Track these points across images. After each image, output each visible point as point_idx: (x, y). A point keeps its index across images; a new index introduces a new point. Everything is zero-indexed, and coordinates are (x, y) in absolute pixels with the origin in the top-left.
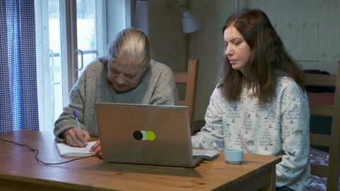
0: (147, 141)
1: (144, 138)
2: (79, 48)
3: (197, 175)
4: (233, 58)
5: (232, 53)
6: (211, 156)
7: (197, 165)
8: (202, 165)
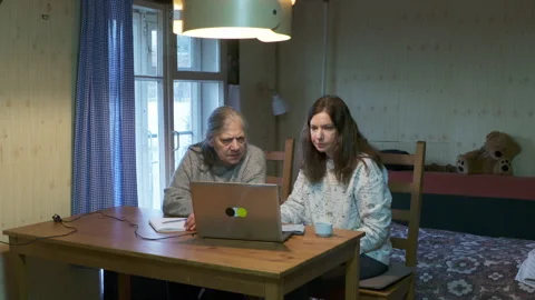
1: (236, 215)
2: (176, 129)
3: (286, 249)
7: (286, 240)
8: (290, 239)
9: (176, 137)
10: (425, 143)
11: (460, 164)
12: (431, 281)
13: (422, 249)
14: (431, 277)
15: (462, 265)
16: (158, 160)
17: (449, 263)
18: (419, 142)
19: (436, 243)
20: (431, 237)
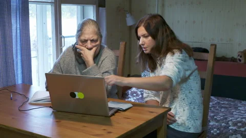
0: (79, 99)
1: (77, 97)
2: (63, 35)
4: (145, 46)
5: (143, 43)
6: (124, 108)
7: (113, 115)
8: (117, 114)
9: (63, 39)
10: (216, 45)
11: (239, 57)
12: (218, 134)
13: (213, 112)
14: (218, 132)
15: (239, 124)
16: (52, 53)
17: (230, 123)
18: (212, 45)
19: (222, 107)
20: (219, 103)
